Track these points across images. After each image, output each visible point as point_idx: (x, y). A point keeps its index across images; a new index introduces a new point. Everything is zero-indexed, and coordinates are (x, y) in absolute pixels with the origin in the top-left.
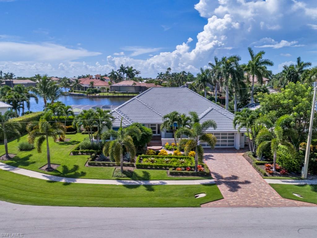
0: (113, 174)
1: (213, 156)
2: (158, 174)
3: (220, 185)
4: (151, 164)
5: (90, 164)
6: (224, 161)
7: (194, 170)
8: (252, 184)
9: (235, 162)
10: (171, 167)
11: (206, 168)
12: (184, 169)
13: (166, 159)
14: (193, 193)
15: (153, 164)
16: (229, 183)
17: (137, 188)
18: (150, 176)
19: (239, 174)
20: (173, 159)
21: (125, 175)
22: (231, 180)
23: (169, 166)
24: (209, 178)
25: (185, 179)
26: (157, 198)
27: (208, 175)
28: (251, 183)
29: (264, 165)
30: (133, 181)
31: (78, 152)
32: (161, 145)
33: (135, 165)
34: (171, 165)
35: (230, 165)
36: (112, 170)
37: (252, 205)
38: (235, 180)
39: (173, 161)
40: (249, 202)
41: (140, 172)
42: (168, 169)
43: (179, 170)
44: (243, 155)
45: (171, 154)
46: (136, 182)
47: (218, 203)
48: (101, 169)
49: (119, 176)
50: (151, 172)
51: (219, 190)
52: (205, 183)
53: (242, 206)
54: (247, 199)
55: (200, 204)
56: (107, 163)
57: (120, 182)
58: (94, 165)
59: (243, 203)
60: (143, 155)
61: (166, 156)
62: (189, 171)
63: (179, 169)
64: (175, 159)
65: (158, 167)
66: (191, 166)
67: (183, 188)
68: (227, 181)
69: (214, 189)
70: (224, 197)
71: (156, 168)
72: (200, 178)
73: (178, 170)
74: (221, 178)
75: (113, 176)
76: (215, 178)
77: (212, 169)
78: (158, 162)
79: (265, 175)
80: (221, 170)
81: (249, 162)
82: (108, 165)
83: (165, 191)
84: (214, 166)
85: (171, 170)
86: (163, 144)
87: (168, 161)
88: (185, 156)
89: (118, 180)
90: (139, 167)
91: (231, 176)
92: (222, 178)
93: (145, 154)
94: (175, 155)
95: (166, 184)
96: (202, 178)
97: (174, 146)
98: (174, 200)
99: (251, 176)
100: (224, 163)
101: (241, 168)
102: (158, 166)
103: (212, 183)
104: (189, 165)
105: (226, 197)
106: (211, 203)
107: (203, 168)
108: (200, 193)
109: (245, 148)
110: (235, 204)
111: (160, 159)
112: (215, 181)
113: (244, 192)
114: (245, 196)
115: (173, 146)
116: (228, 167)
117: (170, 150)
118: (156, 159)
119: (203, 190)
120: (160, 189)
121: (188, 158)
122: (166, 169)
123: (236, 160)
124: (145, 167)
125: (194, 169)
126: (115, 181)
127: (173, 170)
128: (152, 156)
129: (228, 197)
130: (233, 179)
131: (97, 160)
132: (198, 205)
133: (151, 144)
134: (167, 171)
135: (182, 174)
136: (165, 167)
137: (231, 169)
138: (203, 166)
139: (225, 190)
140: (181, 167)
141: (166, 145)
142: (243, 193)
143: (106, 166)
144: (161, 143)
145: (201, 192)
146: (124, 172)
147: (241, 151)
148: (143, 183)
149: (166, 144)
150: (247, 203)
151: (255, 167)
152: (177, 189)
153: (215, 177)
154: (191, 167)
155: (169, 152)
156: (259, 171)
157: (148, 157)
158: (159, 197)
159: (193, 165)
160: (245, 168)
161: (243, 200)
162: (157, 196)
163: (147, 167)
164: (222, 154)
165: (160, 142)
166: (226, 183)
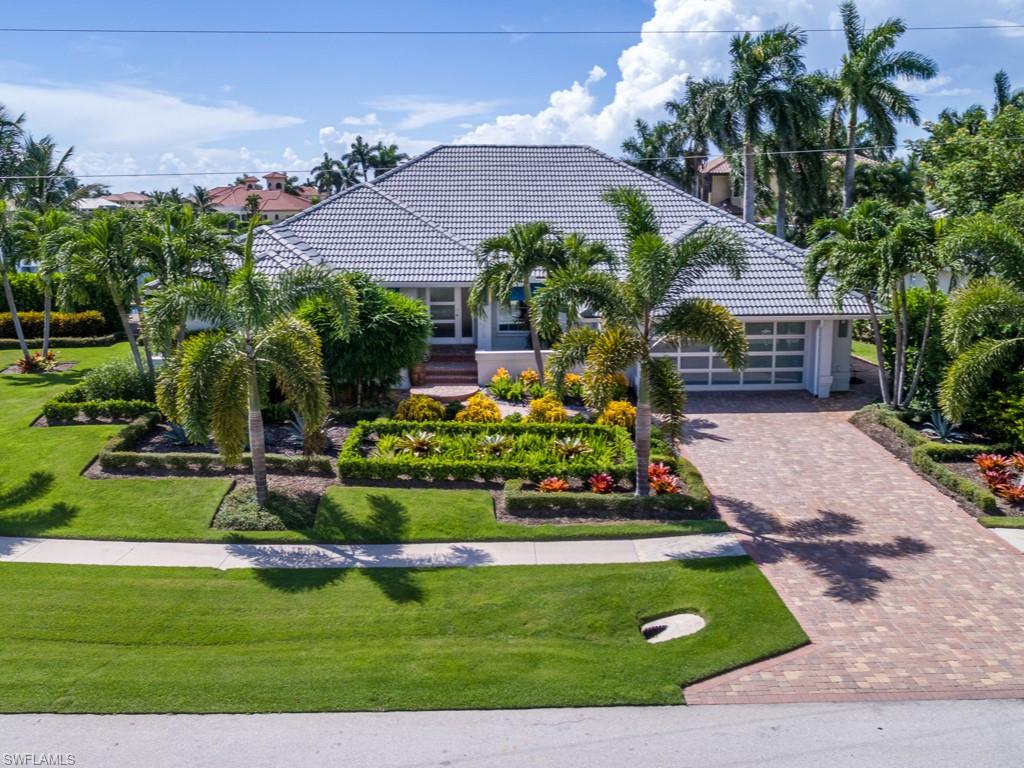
0: (218, 510)
1: (713, 426)
2: (450, 512)
3: (774, 561)
4: (415, 459)
5: (111, 466)
6: (770, 448)
7: (633, 490)
8: (939, 554)
9: (821, 447)
10: (514, 473)
11: (690, 480)
12: (578, 483)
13: (489, 438)
14: (632, 612)
15: (424, 462)
16: (818, 555)
17: (329, 587)
18: (409, 520)
19: (858, 504)
20: (526, 438)
21: (274, 518)
22: (826, 538)
23: (505, 468)
24: (708, 525)
25: (585, 532)
26: (427, 646)
27: (700, 514)
28: (933, 548)
29: (970, 460)
30: (313, 548)
31: (73, 412)
32: (475, 382)
33: (336, 470)
34: (514, 464)
35: (800, 463)
36: (215, 493)
37: (986, 682)
38: (846, 538)
39: (527, 448)
40: (963, 662)
41: (355, 502)
42: (500, 487)
43: (555, 490)
44: (853, 421)
45: (518, 418)
46: (329, 553)
47: (781, 673)
48: (162, 490)
49: (241, 524)
50: (415, 503)
51: (774, 592)
52: (691, 556)
53: (930, 689)
54: (942, 647)
55: (681, 680)
56: (195, 460)
57: (241, 553)
58: (130, 468)
59: (932, 671)
60: (382, 421)
61: (489, 425)
62: (606, 491)
63: (557, 483)
64: (538, 438)
65: (451, 478)
66: (614, 467)
67: (574, 585)
68: (806, 541)
69: (746, 589)
70: (811, 635)
71: (442, 479)
72: (666, 527)
73: (549, 491)
74: (769, 527)
75: (212, 525)
76: (740, 527)
77: (718, 484)
78: (450, 452)
79: (991, 509)
80: (764, 486)
81: (888, 448)
82: (201, 469)
83: (479, 600)
84: (723, 467)
85: (513, 489)
86: (481, 377)
87: (501, 445)
88: (584, 424)
89: (236, 542)
90: (353, 476)
91: (820, 517)
92: (778, 528)
93: (392, 416)
94: (538, 420)
95: (486, 564)
96: (675, 528)
97: (532, 383)
98: (523, 656)
99: (918, 518)
100: (772, 455)
101: (856, 478)
102: (447, 470)
103: (731, 554)
104: (605, 462)
105: (823, 633)
106: (744, 675)
107: (674, 480)
108: (668, 610)
109: (854, 390)
110: (884, 679)
111: (466, 438)
112: (743, 544)
113: (913, 603)
114: (924, 625)
115: (526, 382)
116: (795, 472)
117: (516, 400)
118: (444, 440)
119: (684, 593)
120: (448, 593)
121: (597, 432)
122: (488, 486)
123: (827, 441)
124: (388, 476)
125: (628, 486)
126: (222, 547)
127: (525, 487)
128: (426, 422)
129: (833, 632)
130: (830, 530)
131: (153, 444)
132: (670, 688)
133: (431, 377)
134: (492, 493)
135: (570, 509)
136: (482, 475)
137: (808, 480)
138: (673, 469)
139: (807, 594)
140: (565, 473)
141: (495, 379)
142: (909, 609)
143: (191, 473)
144: (475, 373)
145: (675, 607)
146: (271, 501)
147: (840, 405)
148: (363, 556)
149: (496, 373)
150: (949, 670)
151: (925, 472)
152: (541, 589)
153: (741, 520)
154: (616, 475)
155: (505, 410)
156: (952, 488)
157: (405, 427)
158: (440, 641)
159: (623, 465)
160: (878, 476)
161: (921, 649)
162: (428, 635)
163: (394, 477)
164: (753, 416)
165: (473, 369)
166: (804, 553)
